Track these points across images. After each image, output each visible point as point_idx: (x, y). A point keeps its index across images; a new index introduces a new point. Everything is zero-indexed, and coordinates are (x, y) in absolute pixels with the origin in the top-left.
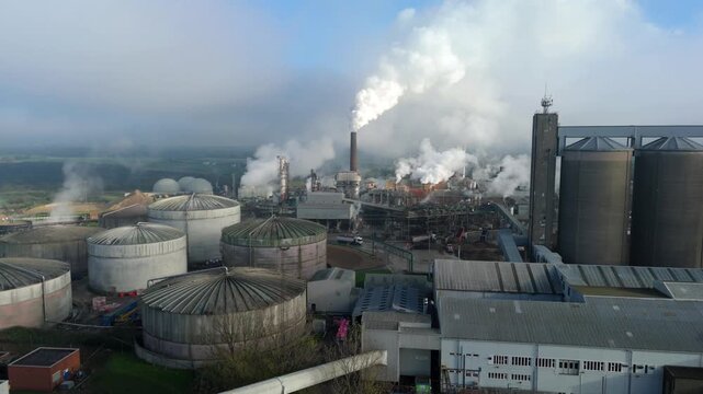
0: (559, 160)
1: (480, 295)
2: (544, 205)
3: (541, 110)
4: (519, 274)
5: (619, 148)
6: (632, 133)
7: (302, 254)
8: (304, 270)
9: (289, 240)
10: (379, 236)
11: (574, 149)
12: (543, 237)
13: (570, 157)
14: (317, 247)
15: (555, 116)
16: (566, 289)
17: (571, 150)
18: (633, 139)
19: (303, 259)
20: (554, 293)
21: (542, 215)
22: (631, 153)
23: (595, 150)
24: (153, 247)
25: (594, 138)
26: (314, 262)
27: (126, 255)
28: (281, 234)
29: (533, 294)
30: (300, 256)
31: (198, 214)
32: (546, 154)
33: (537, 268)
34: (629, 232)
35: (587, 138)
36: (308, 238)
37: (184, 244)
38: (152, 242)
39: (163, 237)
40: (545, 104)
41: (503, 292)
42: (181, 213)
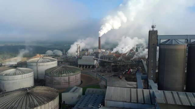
0: (158, 48)
1: (122, 103)
2: (152, 65)
3: (151, 29)
4: (139, 94)
5: (181, 44)
6: (187, 38)
7: (70, 79)
8: (70, 85)
9: (65, 75)
10: (102, 71)
11: (164, 44)
12: (152, 77)
13: (162, 47)
14: (76, 76)
15: (157, 31)
16: (156, 103)
17: (162, 44)
18: (187, 40)
19: (70, 81)
20: (152, 104)
21: (152, 68)
22: (186, 46)
23: (172, 45)
24: (19, 77)
25: (171, 40)
26: (75, 82)
27: (9, 79)
28: (62, 72)
29: (143, 104)
30: (69, 80)
31: (41, 64)
32: (153, 46)
33: (146, 92)
34: (186, 72)
35: (169, 40)
36: (72, 74)
37: (33, 75)
38: (18, 75)
39: (23, 73)
40: (153, 27)
41: (131, 102)
42: (36, 64)
